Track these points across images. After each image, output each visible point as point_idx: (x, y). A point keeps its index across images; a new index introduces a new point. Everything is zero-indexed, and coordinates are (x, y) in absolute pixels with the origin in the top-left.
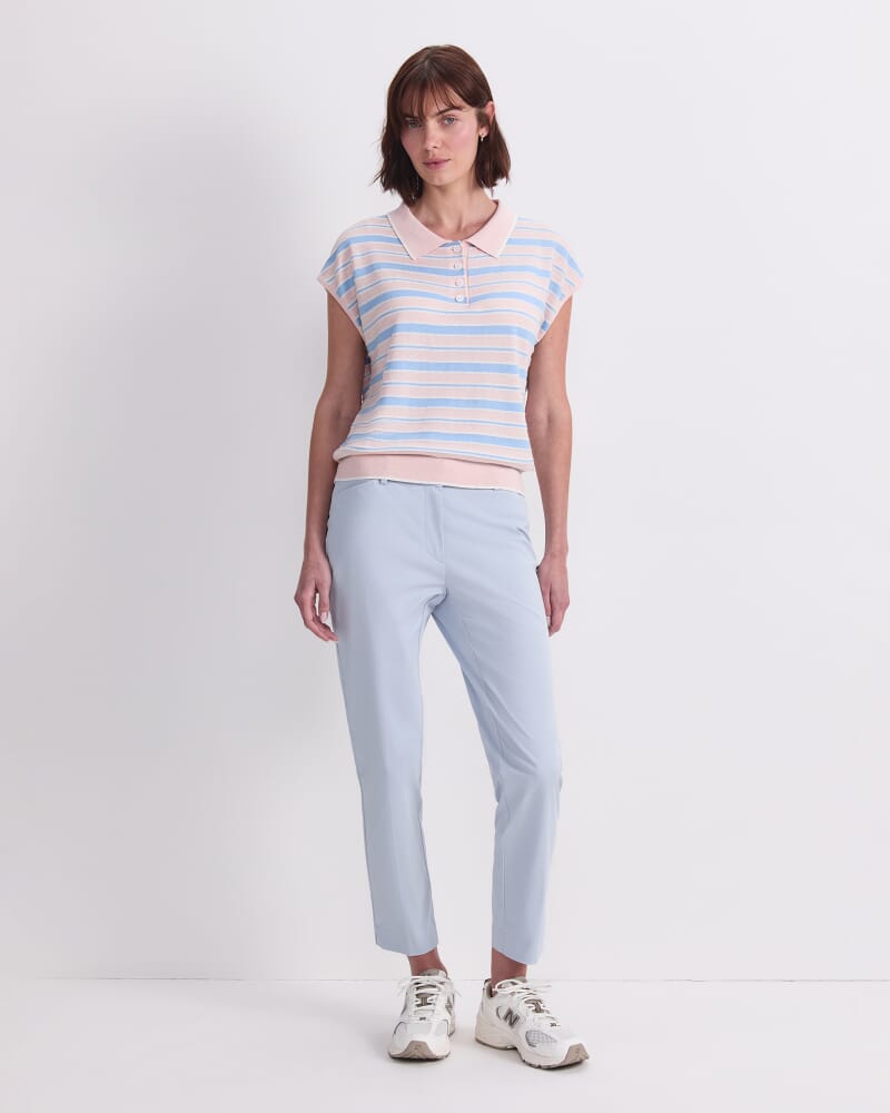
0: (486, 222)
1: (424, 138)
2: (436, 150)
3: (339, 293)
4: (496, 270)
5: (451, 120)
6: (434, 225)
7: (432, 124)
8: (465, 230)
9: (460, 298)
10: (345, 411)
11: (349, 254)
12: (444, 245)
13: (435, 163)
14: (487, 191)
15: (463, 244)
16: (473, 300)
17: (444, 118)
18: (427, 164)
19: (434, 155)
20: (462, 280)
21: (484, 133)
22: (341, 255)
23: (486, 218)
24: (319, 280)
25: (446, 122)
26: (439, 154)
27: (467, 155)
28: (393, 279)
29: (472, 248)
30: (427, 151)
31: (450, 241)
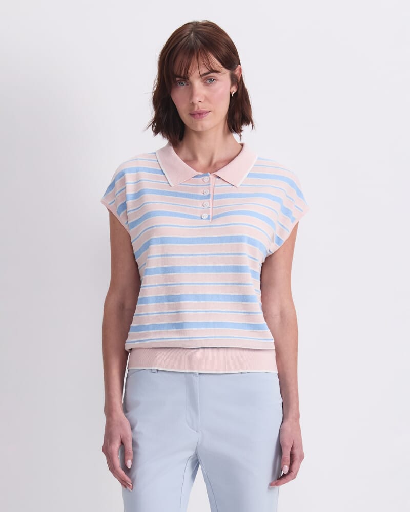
0: (231, 160)
1: (191, 94)
2: (200, 104)
3: (119, 213)
4: (235, 196)
5: (211, 80)
6: (191, 161)
7: (197, 84)
8: (215, 165)
9: (205, 216)
10: (128, 304)
11: (124, 183)
12: (196, 176)
13: (200, 114)
14: (236, 136)
15: (211, 176)
16: (214, 218)
17: (207, 79)
18: (192, 115)
19: (198, 108)
20: (208, 203)
21: (234, 90)
22: (118, 182)
23: (232, 156)
24: (103, 202)
25: (208, 82)
26: (202, 107)
27: (223, 107)
28: (154, 202)
29: (218, 179)
30: (193, 104)
31: (201, 173)
